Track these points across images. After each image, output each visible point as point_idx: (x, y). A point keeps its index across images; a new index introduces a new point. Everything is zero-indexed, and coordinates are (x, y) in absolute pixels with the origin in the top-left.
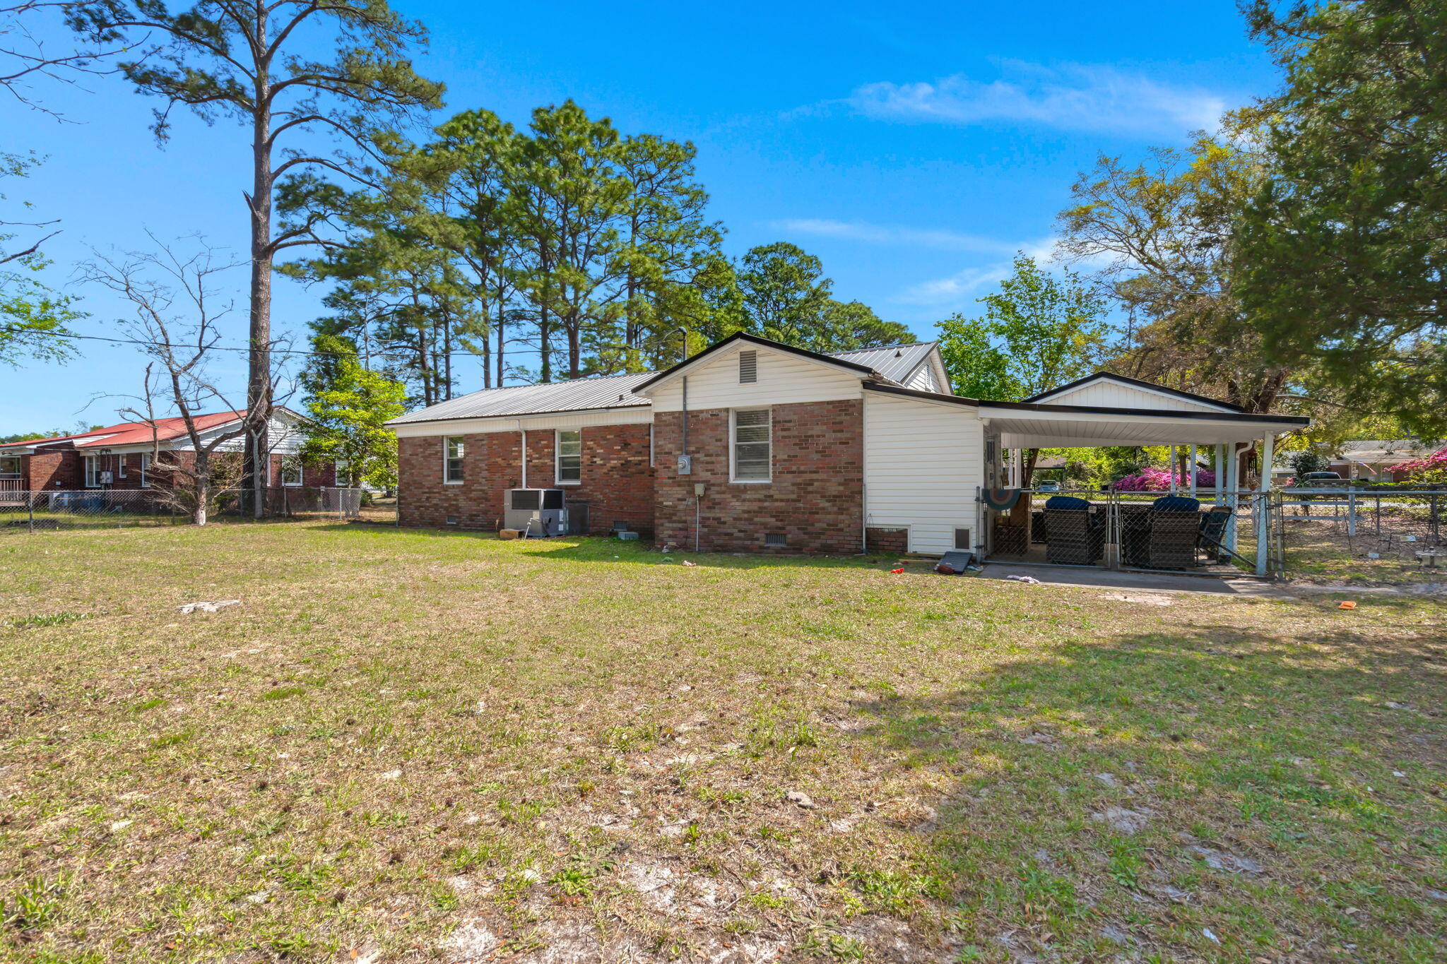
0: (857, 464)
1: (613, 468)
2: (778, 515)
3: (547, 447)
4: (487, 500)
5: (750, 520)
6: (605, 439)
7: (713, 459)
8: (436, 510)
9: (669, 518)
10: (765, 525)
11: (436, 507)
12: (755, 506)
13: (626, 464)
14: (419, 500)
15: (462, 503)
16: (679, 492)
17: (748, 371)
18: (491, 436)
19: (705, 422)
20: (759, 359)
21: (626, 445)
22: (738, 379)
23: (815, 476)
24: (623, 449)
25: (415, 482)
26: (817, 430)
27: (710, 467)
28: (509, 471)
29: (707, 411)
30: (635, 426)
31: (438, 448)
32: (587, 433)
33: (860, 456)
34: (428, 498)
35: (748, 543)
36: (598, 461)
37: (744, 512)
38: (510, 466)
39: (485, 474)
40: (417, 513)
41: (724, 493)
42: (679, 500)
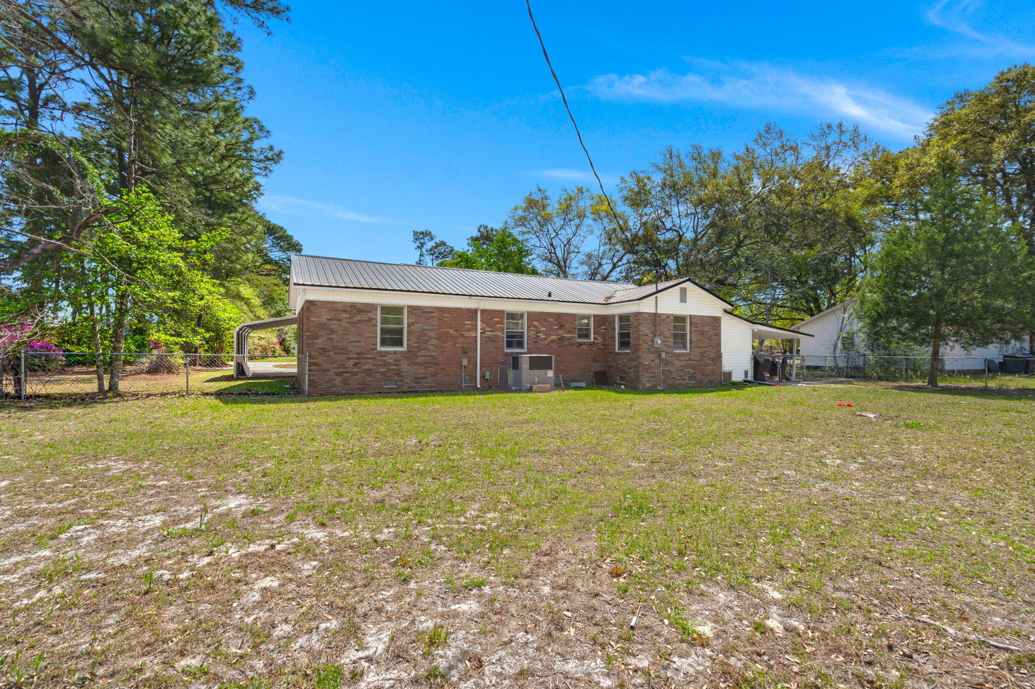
0: (719, 345)
1: (552, 341)
2: (694, 367)
3: (498, 323)
4: (436, 364)
5: (682, 370)
6: (546, 321)
7: (668, 339)
8: (369, 375)
9: (647, 371)
10: (688, 372)
11: (369, 372)
12: (684, 363)
13: (562, 339)
14: (343, 366)
15: (405, 367)
16: (652, 357)
17: (683, 299)
18: (441, 310)
19: (663, 320)
20: (688, 292)
21: (561, 327)
22: (679, 300)
23: (706, 349)
24: (559, 329)
25: (335, 348)
26: (707, 328)
27: (666, 343)
28: (461, 340)
29: (665, 314)
30: (567, 314)
31: (371, 315)
32: (532, 316)
33: (720, 340)
34: (355, 365)
35: (682, 382)
36: (542, 335)
37: (680, 366)
38: (462, 336)
39: (435, 341)
40: (338, 380)
41: (672, 357)
42: (652, 361)
